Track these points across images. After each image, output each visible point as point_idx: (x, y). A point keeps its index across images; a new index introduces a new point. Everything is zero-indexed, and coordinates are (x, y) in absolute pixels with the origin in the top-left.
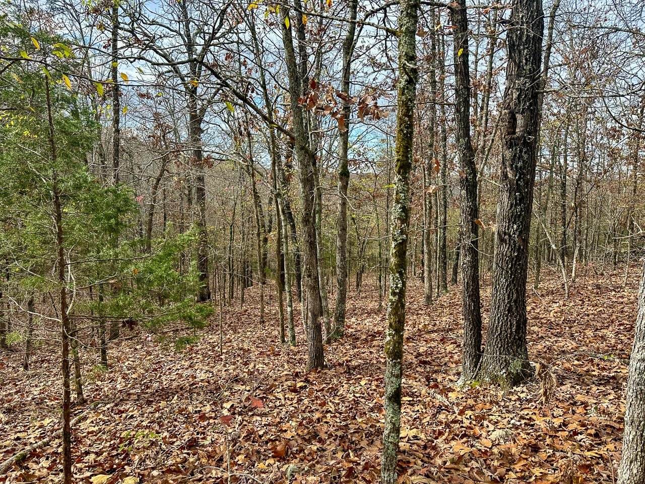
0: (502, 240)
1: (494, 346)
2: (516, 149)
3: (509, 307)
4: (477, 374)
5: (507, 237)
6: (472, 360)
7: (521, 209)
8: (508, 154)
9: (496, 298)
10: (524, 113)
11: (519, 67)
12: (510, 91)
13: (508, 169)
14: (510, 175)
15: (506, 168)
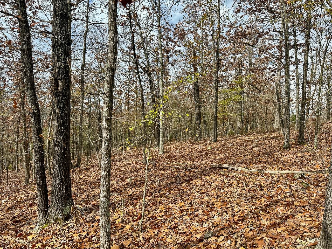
0: (55, 145)
1: (54, 203)
2: (59, 98)
3: (61, 180)
4: (46, 220)
5: (57, 143)
6: (43, 213)
7: (64, 128)
8: (55, 100)
9: (54, 176)
10: (62, 80)
11: (58, 57)
12: (54, 68)
13: (56, 108)
14: (57, 111)
15: (55, 107)
